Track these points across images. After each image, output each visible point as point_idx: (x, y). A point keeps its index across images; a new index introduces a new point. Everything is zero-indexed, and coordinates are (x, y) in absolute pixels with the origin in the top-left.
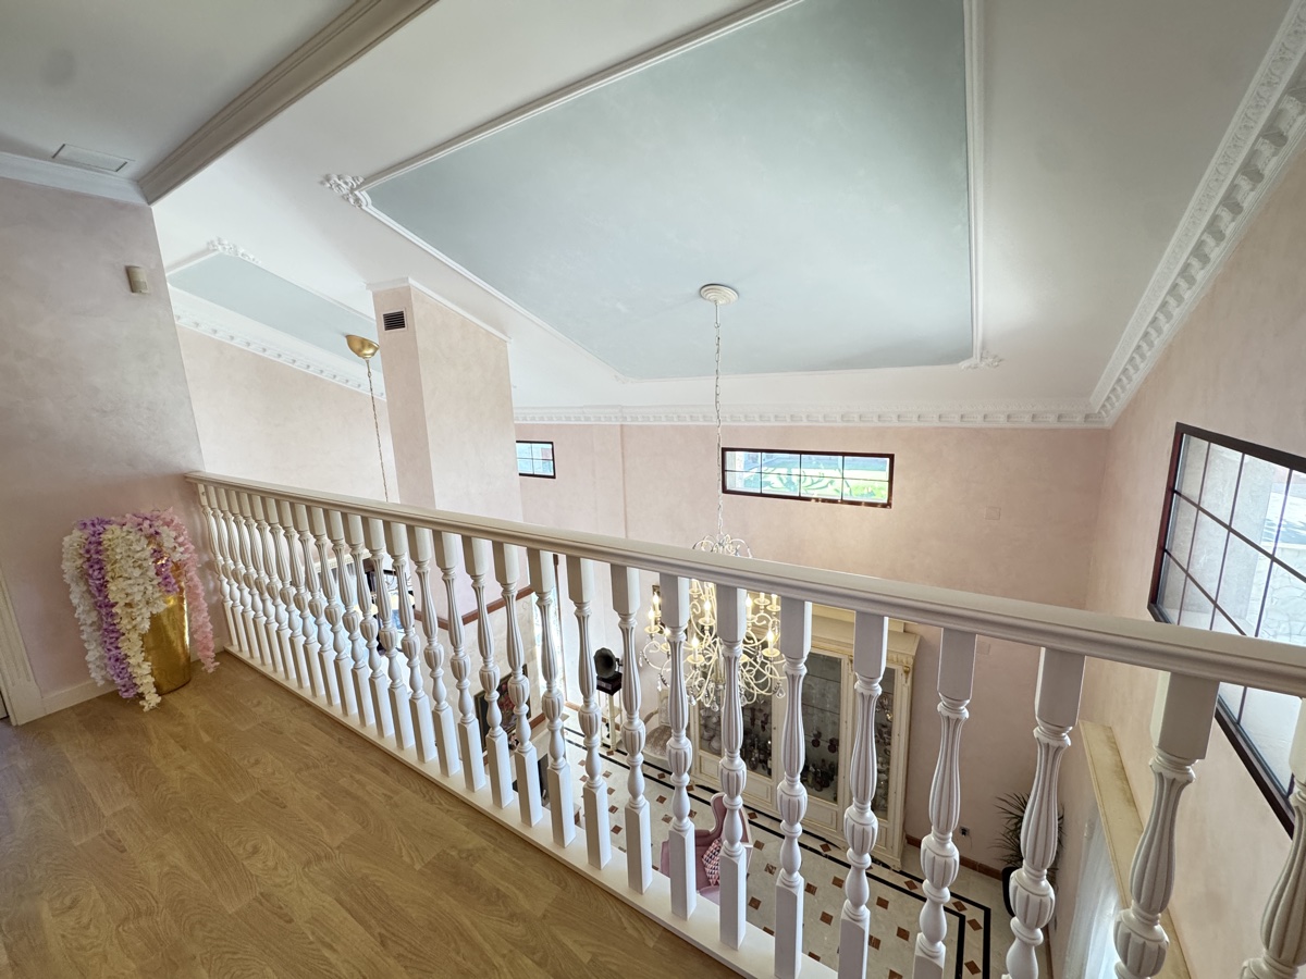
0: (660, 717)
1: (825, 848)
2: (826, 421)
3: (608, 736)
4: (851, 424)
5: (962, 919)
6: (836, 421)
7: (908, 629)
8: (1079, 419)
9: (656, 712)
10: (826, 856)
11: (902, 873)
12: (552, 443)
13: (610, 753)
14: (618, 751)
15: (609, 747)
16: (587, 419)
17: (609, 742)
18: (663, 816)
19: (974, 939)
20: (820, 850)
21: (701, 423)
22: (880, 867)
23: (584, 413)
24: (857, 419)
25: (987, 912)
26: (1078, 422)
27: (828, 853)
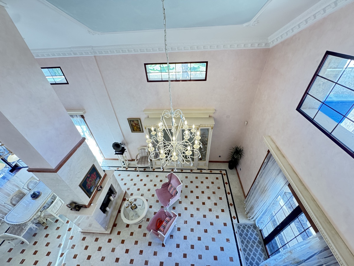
0: (140, 155)
1: (191, 171)
2: (185, 50)
3: (124, 164)
4: (194, 50)
5: (222, 174)
6: (188, 49)
7: (210, 116)
8: (264, 45)
9: (138, 154)
10: (192, 173)
11: (209, 170)
12: (59, 67)
13: (127, 169)
14: (129, 167)
15: (126, 167)
16: (75, 54)
17: (125, 166)
18: (150, 180)
19: (225, 177)
20: (191, 172)
21: (133, 53)
22: (204, 170)
23: (72, 51)
24: (196, 48)
25: (226, 170)
26: (263, 46)
27: (192, 172)
